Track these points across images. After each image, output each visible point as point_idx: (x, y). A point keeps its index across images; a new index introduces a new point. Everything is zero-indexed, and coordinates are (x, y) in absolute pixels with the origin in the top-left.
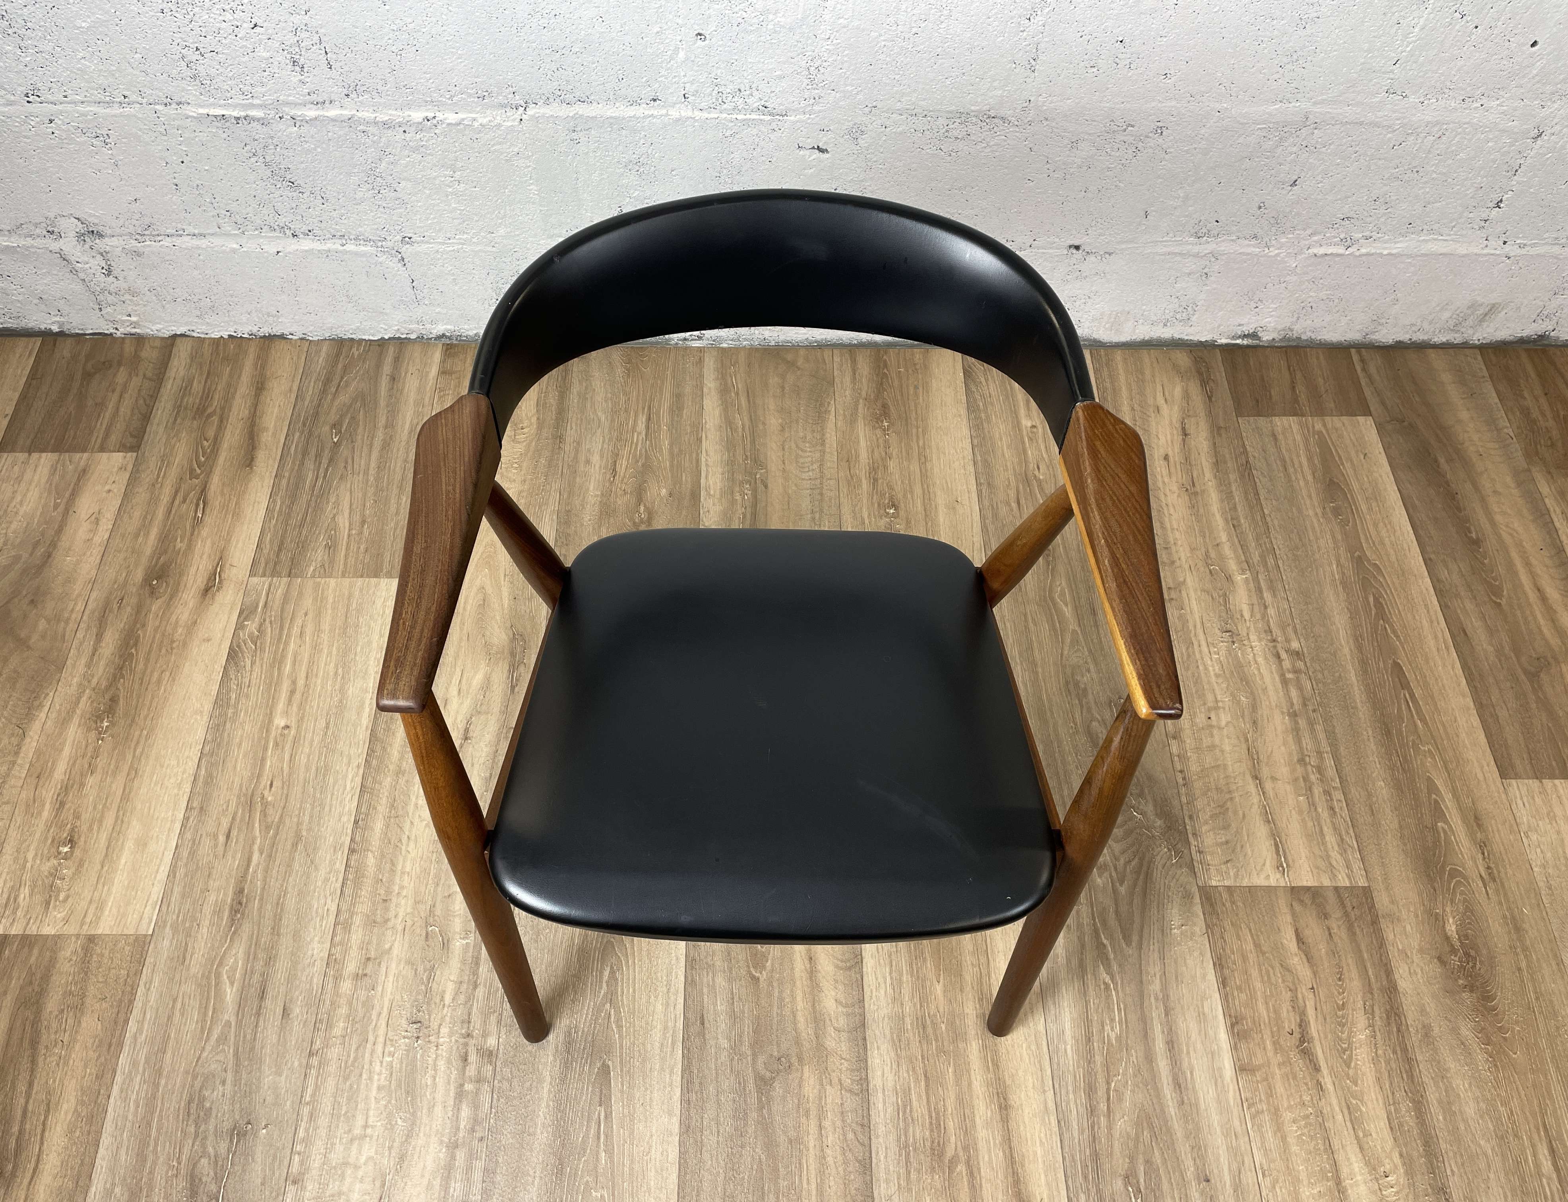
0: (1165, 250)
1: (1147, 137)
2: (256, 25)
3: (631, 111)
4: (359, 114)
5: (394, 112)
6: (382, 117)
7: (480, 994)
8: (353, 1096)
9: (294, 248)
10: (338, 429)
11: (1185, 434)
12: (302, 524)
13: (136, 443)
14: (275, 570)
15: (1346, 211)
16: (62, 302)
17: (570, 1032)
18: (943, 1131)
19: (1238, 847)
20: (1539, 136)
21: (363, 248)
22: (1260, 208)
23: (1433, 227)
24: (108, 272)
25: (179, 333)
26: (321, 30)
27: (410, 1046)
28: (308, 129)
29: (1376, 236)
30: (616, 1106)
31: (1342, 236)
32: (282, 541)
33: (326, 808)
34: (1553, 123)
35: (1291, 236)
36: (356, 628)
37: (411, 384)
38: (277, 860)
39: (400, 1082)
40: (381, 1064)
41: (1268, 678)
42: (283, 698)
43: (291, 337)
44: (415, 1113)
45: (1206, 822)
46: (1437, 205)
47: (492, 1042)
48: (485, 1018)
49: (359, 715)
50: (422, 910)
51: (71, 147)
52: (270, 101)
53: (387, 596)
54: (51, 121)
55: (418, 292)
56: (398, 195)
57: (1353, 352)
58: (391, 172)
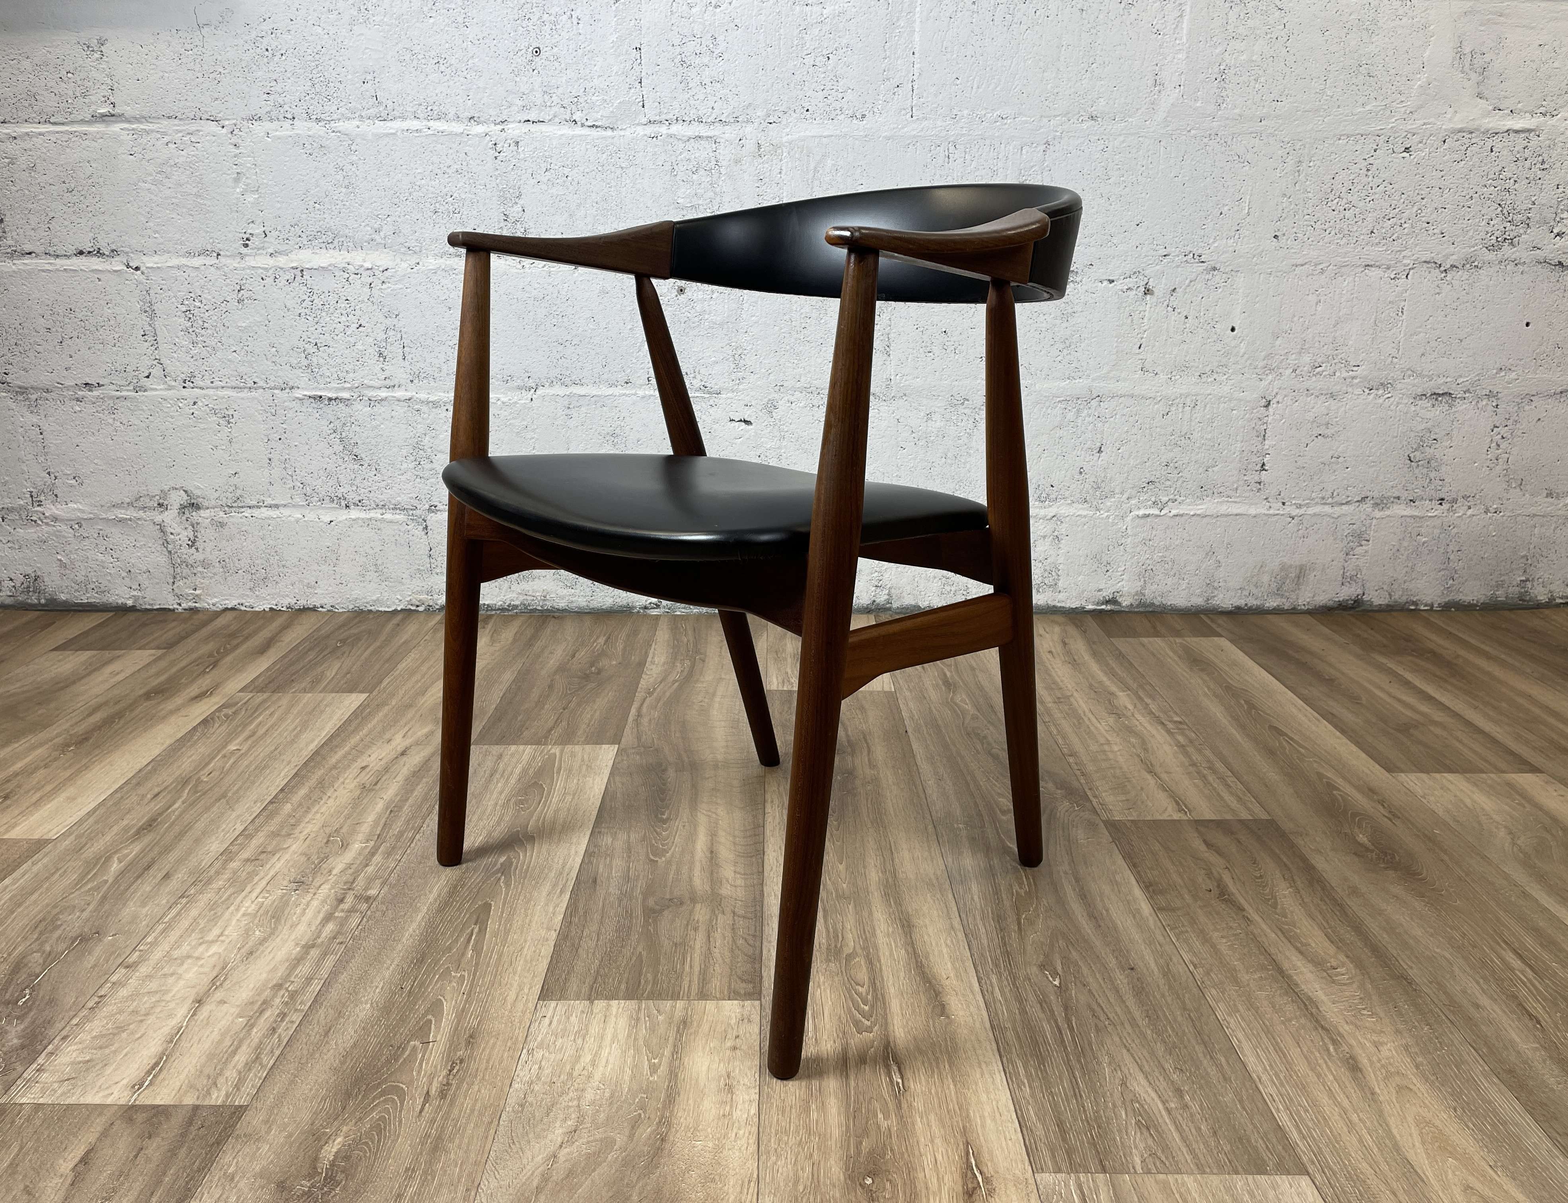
2: (360, 325)
3: (610, 391)
4: (417, 396)
5: (442, 394)
6: (432, 398)
7: (370, 869)
8: (215, 919)
9: (344, 517)
10: (343, 641)
11: (1065, 644)
12: (294, 674)
13: (170, 646)
14: (261, 690)
15: (1148, 475)
16: (145, 576)
17: (455, 887)
18: (840, 939)
19: (1139, 803)
20: (1269, 404)
21: (397, 516)
22: (1081, 473)
23: (1220, 490)
24: (192, 544)
25: (229, 607)
26: (403, 330)
27: (286, 894)
28: (378, 409)
29: (1180, 499)
30: (492, 925)
31: (1153, 499)
32: (273, 680)
33: (257, 784)
34: (1274, 393)
35: (1113, 500)
36: (322, 712)
37: (411, 628)
38: (198, 806)
39: (268, 911)
40: (253, 902)
41: (1154, 732)
42: (241, 738)
43: (320, 609)
44: (276, 928)
45: (1106, 791)
46: (1215, 469)
47: (372, 892)
48: (370, 881)
49: (307, 745)
50: (328, 830)
51: (202, 426)
52: (356, 385)
53: (355, 700)
54: (195, 403)
55: (434, 560)
56: (433, 466)
57: (1202, 616)
58: (431, 445)
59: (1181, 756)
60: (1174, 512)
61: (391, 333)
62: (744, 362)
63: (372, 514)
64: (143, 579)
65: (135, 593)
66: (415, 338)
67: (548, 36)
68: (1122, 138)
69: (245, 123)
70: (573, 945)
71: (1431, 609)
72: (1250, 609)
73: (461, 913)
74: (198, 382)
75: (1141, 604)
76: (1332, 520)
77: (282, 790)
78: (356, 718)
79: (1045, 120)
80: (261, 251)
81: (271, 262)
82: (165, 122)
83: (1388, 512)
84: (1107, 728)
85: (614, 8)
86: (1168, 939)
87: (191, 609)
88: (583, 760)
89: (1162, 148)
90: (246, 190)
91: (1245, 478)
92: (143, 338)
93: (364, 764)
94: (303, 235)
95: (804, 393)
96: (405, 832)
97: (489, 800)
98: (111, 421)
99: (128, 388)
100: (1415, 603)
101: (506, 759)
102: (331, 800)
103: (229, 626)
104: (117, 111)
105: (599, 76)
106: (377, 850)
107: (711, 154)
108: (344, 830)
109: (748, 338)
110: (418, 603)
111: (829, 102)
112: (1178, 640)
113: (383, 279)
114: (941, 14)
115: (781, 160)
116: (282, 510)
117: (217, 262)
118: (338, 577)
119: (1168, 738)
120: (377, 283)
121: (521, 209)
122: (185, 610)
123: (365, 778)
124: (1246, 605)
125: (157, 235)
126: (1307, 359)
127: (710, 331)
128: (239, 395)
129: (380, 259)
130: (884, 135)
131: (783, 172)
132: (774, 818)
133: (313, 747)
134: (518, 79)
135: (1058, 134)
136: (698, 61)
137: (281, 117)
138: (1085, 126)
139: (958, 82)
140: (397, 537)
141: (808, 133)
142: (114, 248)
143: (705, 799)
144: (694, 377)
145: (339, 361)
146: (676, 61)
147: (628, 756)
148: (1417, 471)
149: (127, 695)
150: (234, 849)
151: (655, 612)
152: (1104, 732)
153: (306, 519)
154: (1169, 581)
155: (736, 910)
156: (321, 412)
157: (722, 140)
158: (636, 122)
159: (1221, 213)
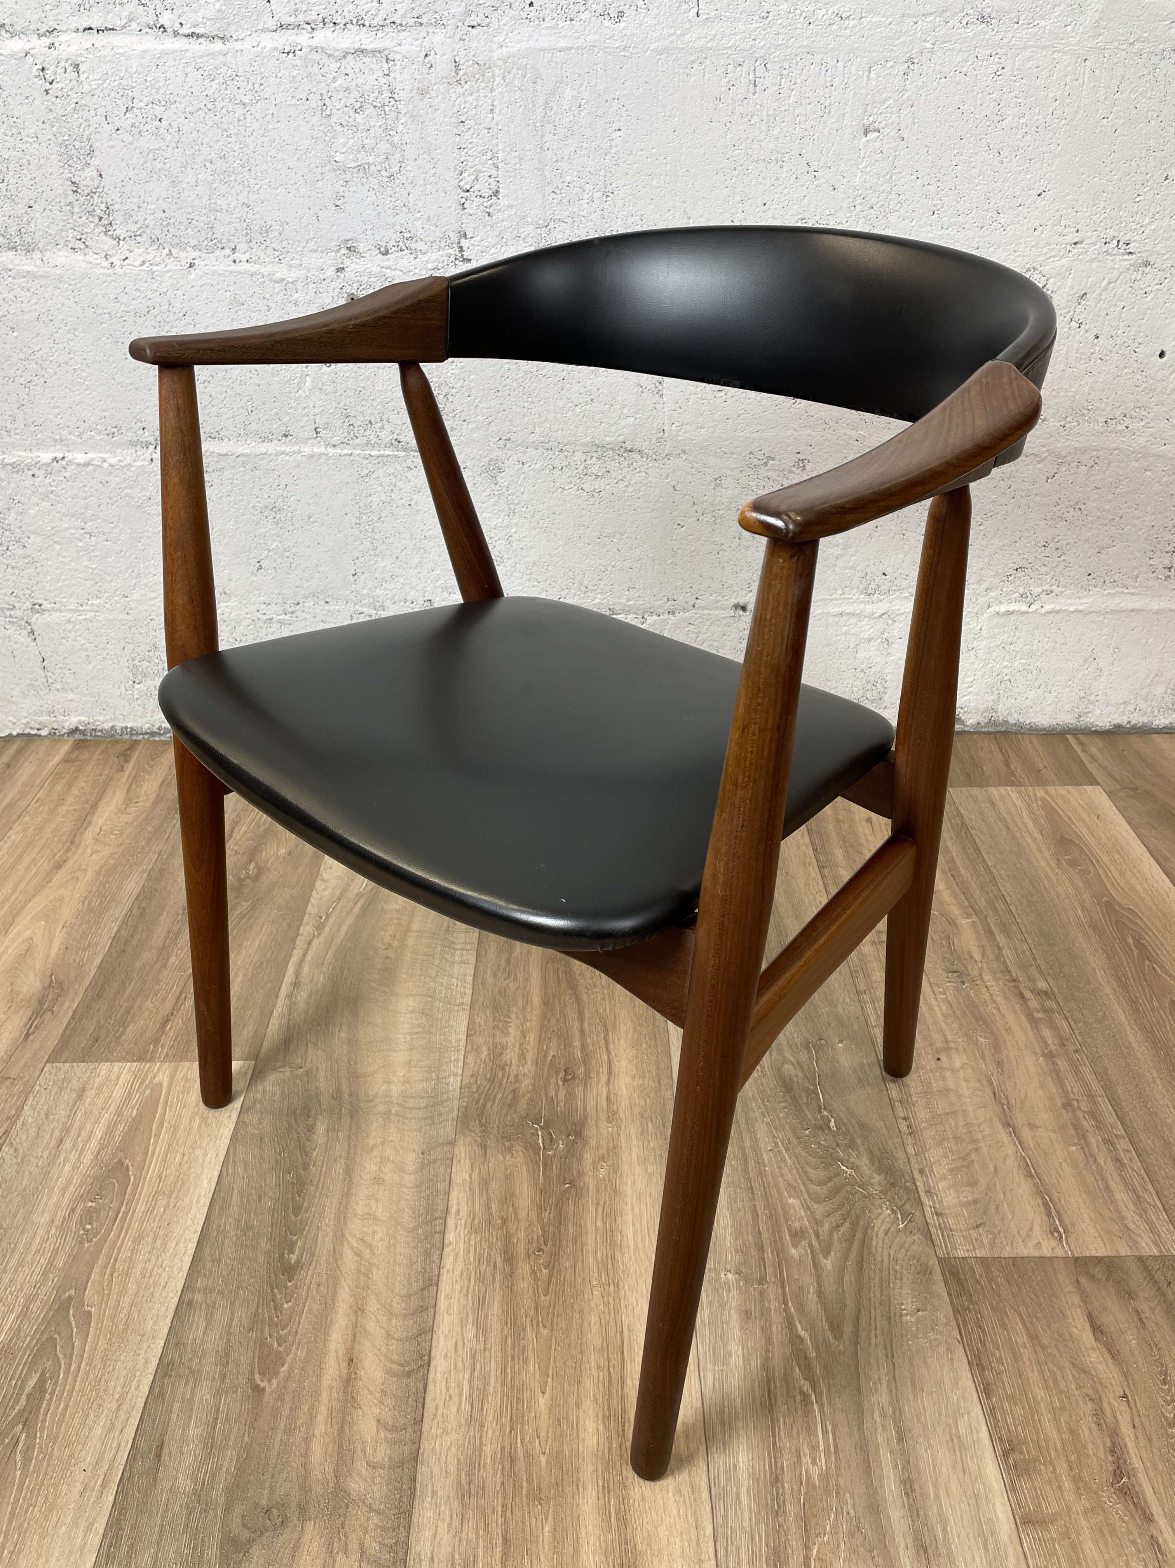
0: (837, 610)
1: (790, 471)
3: (263, 448)
5: (23, 453)
6: (11, 459)
15: (1017, 559)
19: (993, 1208)
23: (1116, 577)
31: (1021, 591)
41: (1010, 1018)
45: (943, 1177)
46: (1111, 549)
55: (50, 674)
56: (28, 552)
57: (1069, 737)
58: (20, 524)
59: (1049, 1081)
60: (1048, 607)
62: (452, 407)
68: (1027, 53)
72: (1134, 727)
75: (990, 723)
79: (911, 21)
89: (1088, 70)
91: (1151, 562)
95: (541, 450)
107: (382, 80)
109: (457, 372)
110: (39, 727)
115: (492, 90)
119: (1031, 1034)
121: (95, 173)
124: (1129, 722)
130: (653, 46)
131: (497, 111)
132: (457, 1257)
135: (928, 44)
138: (970, 31)
141: (532, 44)
144: (382, 428)
154: (1031, 695)
155: (368, 1540)
157: (397, 57)
158: (260, 27)
159: (1167, 178)
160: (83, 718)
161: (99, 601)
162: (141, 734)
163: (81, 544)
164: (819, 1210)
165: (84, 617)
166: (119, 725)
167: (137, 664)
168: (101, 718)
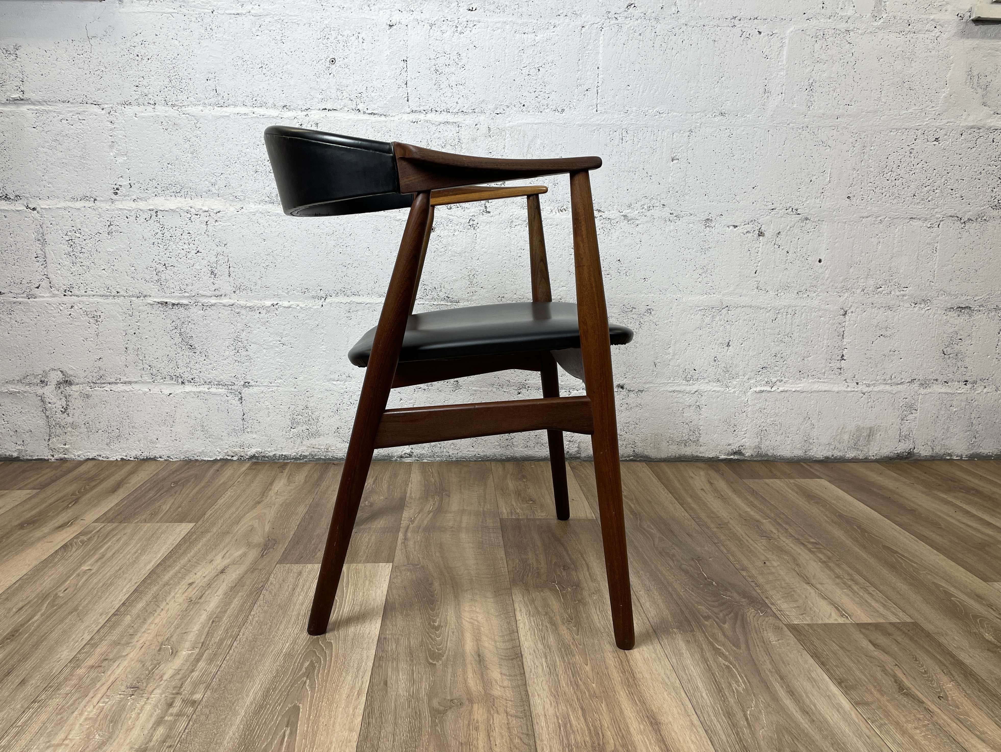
1: (644, 315)
2: (198, 252)
4: (238, 302)
5: (256, 301)
6: (250, 304)
7: (195, 674)
8: (60, 723)
9: (180, 391)
10: (176, 483)
11: (711, 484)
12: (137, 508)
13: (43, 487)
14: (111, 521)
15: (762, 363)
16: (28, 434)
17: (268, 691)
18: (601, 737)
19: (808, 609)
20: (846, 313)
21: (220, 390)
22: (715, 361)
23: (813, 373)
24: (65, 410)
25: (90, 458)
26: (230, 255)
27: (124, 698)
28: (209, 312)
29: (785, 380)
30: (301, 728)
31: (766, 380)
32: (121, 513)
33: (103, 599)
34: (849, 305)
35: (738, 380)
36: (158, 538)
37: (228, 472)
38: (54, 618)
39: (107, 715)
40: (94, 707)
41: (799, 551)
42: (93, 560)
43: (159, 459)
44: (113, 732)
45: (779, 599)
46: (810, 358)
47: (197, 697)
48: (195, 685)
49: (145, 565)
50: (160, 639)
51: (76, 324)
52: (194, 294)
53: (185, 528)
54: (72, 307)
55: (246, 423)
56: (248, 353)
57: (802, 463)
58: (247, 338)
59: (826, 570)
60: (781, 389)
61: (220, 257)
62: (476, 281)
63: (201, 389)
64: (26, 437)
65: (20, 447)
66: (238, 261)
67: (341, 51)
68: (742, 128)
69: (119, 107)
70: (373, 745)
71: (961, 459)
72: (835, 458)
73: (274, 716)
74: (75, 291)
75: (759, 455)
76: (891, 395)
77: (124, 604)
78: (185, 543)
79: (690, 115)
80: (127, 198)
81: (134, 205)
82: (60, 105)
83: (929, 390)
84: (763, 548)
85: (388, 32)
86: (872, 731)
87: (61, 459)
88: (366, 577)
89: (770, 135)
90: (117, 154)
91: (830, 365)
92: (35, 260)
93: (190, 581)
94: (159, 187)
96: (224, 640)
97: (293, 611)
98: (8, 320)
99: (22, 295)
100: (950, 455)
101: (305, 575)
102: (164, 612)
103: (89, 472)
104: (26, 96)
105: (377, 79)
106: (202, 656)
107: (455, 135)
108: (174, 639)
109: (480, 264)
110: (233, 454)
111: (539, 100)
112: (792, 481)
113: (216, 218)
114: (618, 42)
115: (505, 140)
116: (133, 385)
117: (93, 204)
118: (173, 435)
119: (811, 555)
120: (211, 222)
122: (57, 460)
123: (192, 593)
124: (833, 455)
125: (50, 185)
126: (871, 282)
127: (452, 258)
128: (105, 301)
129: (214, 204)
130: (577, 123)
131: (506, 148)
132: (525, 624)
133: (150, 567)
134: (318, 80)
135: (698, 124)
136: (447, 69)
137: (146, 103)
138: (716, 119)
139: (629, 88)
140: (219, 405)
141: (524, 121)
142: (18, 194)
143: (467, 609)
144: (441, 291)
145: (181, 277)
146: (432, 69)
147: (401, 572)
148: (948, 361)
149: (6, 525)
150: (81, 657)
151: (408, 460)
152: (762, 551)
153: (151, 392)
154: (778, 438)
155: (508, 710)
156: (166, 314)
157: (463, 125)
158: (403, 111)
159: (811, 181)
160: (259, 449)
161: (281, 380)
162: (290, 459)
163: (277, 349)
164: (716, 610)
165: (271, 390)
166: (278, 453)
167: (295, 417)
168: (269, 449)
